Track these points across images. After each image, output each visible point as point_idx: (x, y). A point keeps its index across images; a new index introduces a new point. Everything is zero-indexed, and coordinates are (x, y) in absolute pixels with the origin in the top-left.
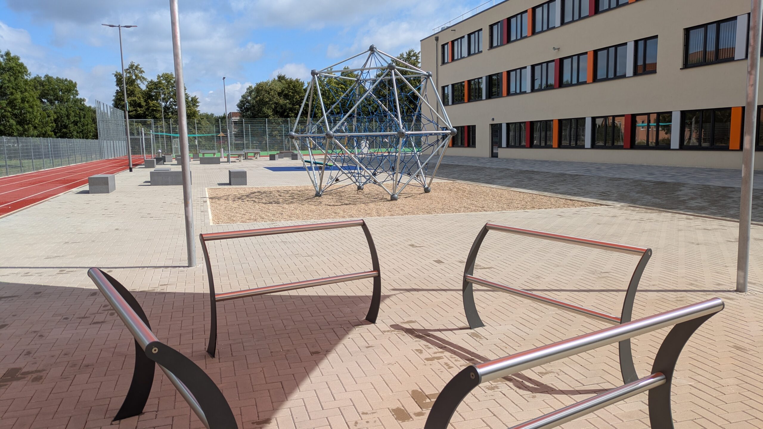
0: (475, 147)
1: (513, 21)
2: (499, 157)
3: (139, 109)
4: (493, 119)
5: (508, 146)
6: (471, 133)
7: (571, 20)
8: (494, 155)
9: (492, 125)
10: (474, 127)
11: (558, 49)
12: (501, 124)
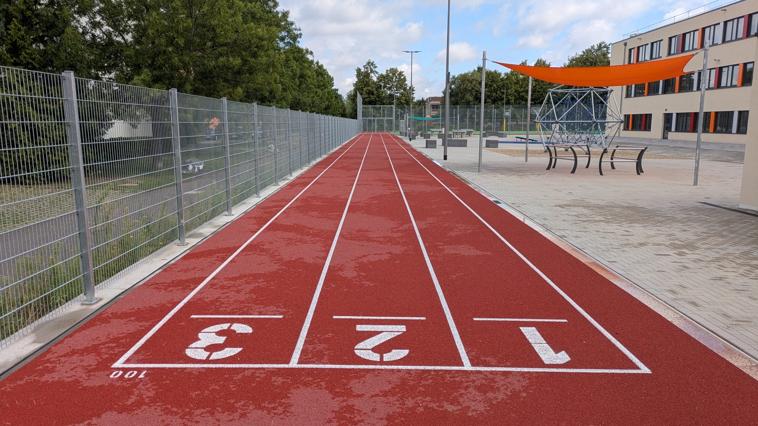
0: (650, 131)
1: (688, 36)
2: (668, 138)
3: (372, 96)
4: (666, 110)
5: (677, 130)
6: (648, 120)
7: (730, 39)
8: (665, 137)
9: (665, 114)
10: (651, 115)
11: (719, 60)
12: (672, 114)
